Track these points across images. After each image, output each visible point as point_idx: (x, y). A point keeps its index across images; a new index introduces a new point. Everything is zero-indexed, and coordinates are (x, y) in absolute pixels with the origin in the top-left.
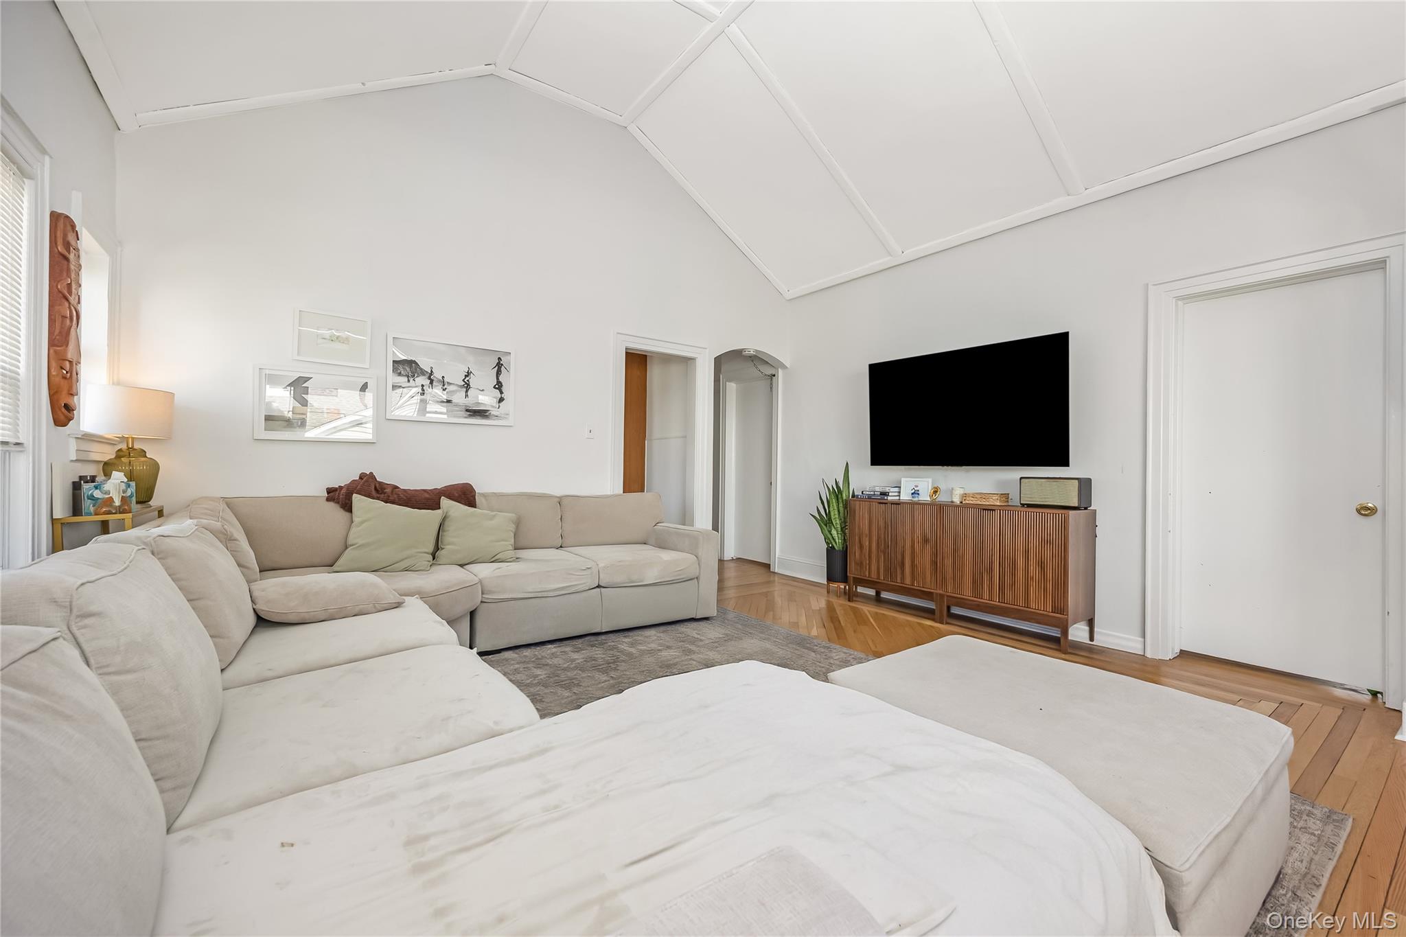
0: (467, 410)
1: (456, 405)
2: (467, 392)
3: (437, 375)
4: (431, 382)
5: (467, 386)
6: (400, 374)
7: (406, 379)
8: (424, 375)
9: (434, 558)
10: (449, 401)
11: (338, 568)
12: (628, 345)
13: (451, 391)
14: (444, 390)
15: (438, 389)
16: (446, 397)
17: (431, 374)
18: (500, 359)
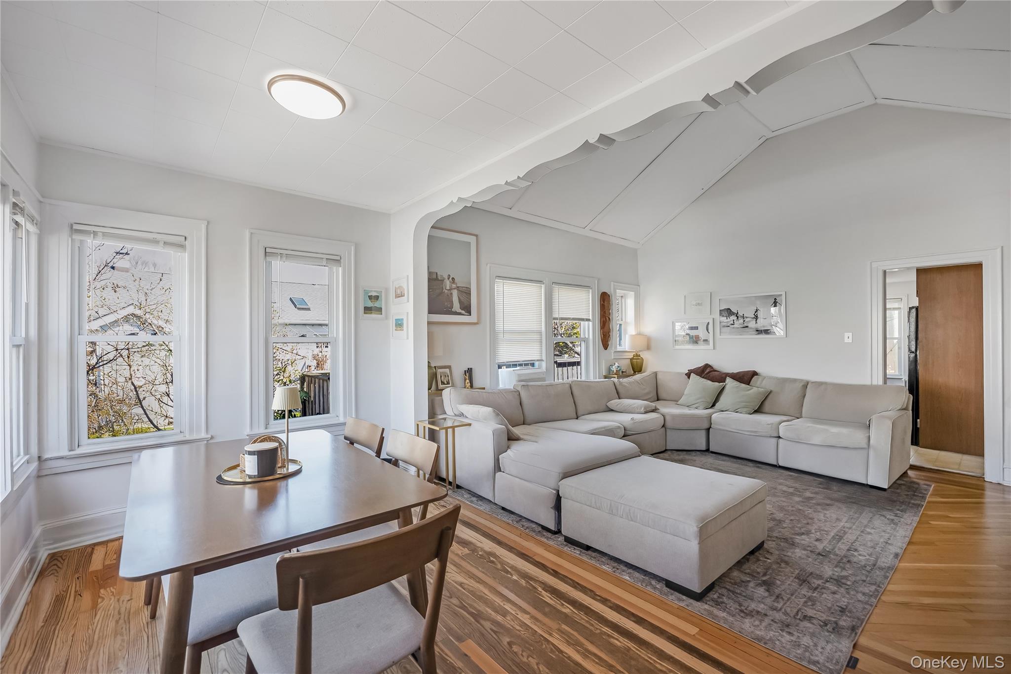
0: (757, 331)
1: (751, 328)
2: (756, 320)
3: (740, 314)
4: (738, 318)
5: (756, 318)
6: (723, 316)
7: (726, 318)
8: (734, 315)
9: (713, 405)
10: (747, 327)
11: (679, 403)
12: (885, 268)
13: (748, 321)
14: (744, 321)
15: (741, 321)
16: (745, 325)
17: (737, 314)
18: (775, 299)
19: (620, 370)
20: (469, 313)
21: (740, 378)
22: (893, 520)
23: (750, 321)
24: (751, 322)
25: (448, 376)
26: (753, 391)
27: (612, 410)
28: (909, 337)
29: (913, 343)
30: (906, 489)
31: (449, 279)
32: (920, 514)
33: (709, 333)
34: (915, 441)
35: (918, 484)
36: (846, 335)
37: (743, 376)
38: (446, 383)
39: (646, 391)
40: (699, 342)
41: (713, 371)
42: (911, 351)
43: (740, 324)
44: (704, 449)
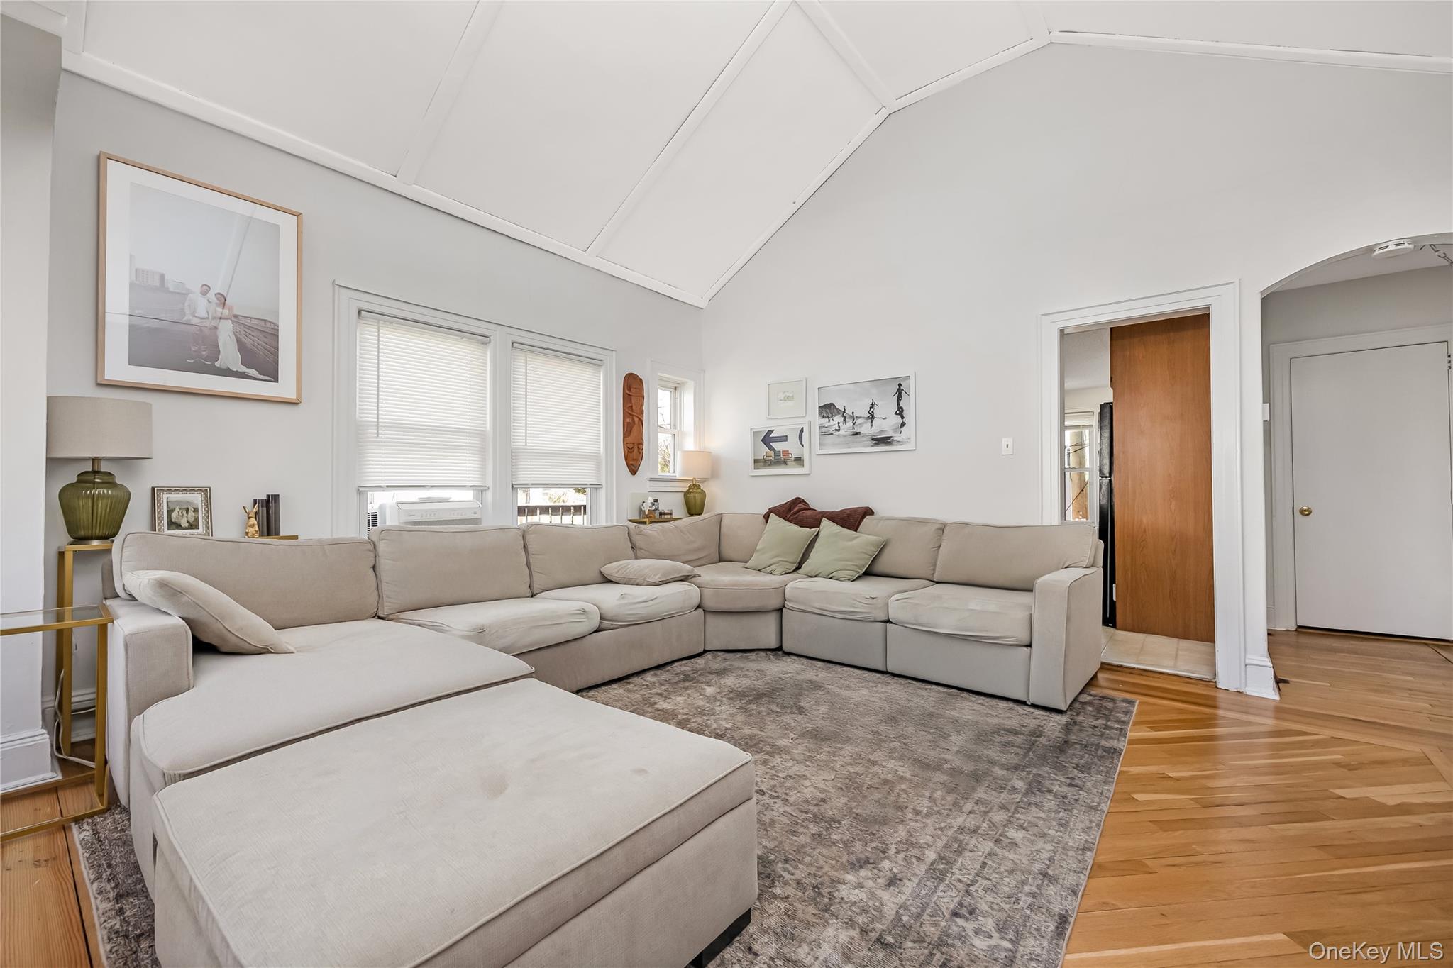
0: (873, 440)
1: (864, 436)
2: (872, 422)
3: (849, 412)
4: (845, 420)
5: (872, 417)
6: (823, 417)
7: (827, 420)
8: (839, 414)
9: (798, 568)
10: (857, 434)
11: (749, 564)
12: (1063, 325)
13: (860, 424)
14: (854, 424)
15: (850, 424)
16: (856, 430)
17: (844, 412)
18: (900, 385)
19: (656, 509)
20: (272, 374)
21: (843, 519)
22: (1064, 797)
23: (861, 424)
24: (865, 426)
25: (196, 510)
26: (862, 541)
27: (608, 581)
28: (1100, 453)
29: (1106, 461)
30: (1094, 713)
31: (204, 293)
32: (1116, 777)
33: (803, 446)
34: (1109, 619)
35: (1113, 700)
36: (1005, 441)
37: (849, 515)
38: (184, 524)
39: (696, 545)
40: (789, 463)
41: (805, 509)
42: (1103, 474)
43: (848, 429)
44: (775, 647)
